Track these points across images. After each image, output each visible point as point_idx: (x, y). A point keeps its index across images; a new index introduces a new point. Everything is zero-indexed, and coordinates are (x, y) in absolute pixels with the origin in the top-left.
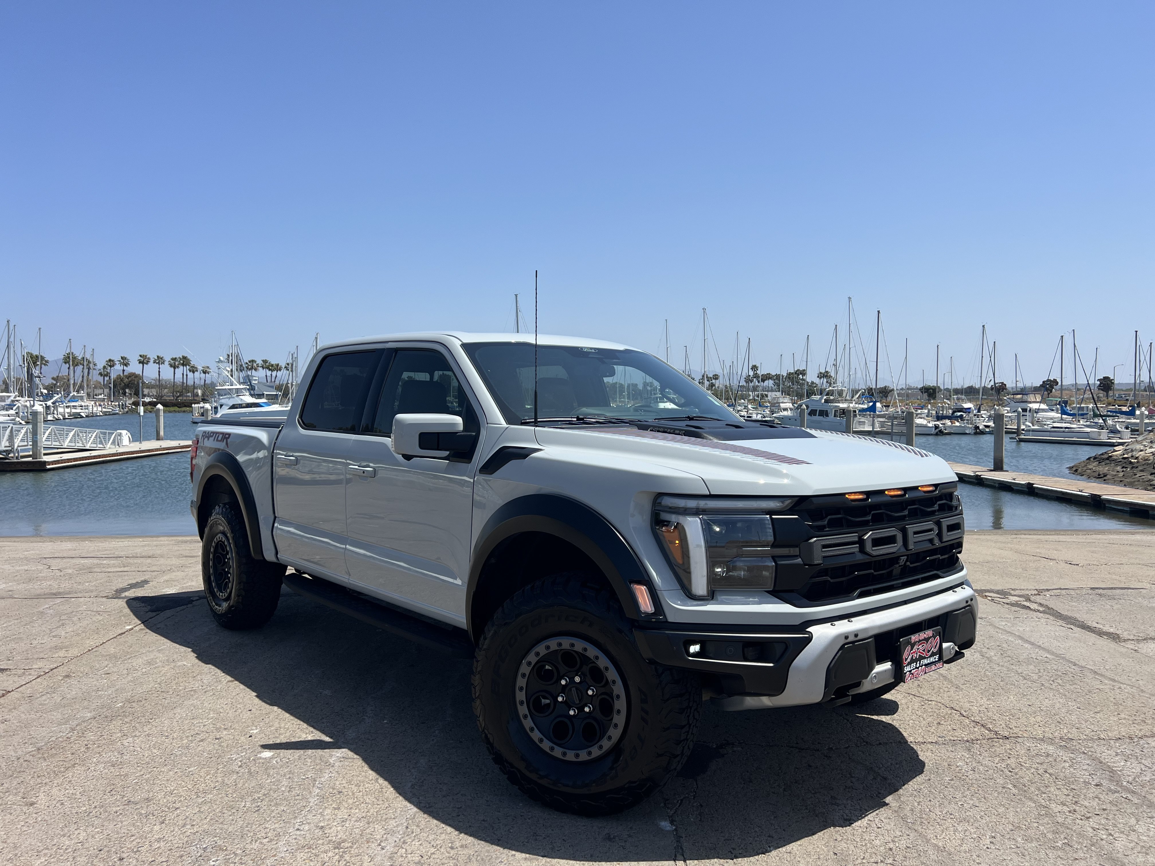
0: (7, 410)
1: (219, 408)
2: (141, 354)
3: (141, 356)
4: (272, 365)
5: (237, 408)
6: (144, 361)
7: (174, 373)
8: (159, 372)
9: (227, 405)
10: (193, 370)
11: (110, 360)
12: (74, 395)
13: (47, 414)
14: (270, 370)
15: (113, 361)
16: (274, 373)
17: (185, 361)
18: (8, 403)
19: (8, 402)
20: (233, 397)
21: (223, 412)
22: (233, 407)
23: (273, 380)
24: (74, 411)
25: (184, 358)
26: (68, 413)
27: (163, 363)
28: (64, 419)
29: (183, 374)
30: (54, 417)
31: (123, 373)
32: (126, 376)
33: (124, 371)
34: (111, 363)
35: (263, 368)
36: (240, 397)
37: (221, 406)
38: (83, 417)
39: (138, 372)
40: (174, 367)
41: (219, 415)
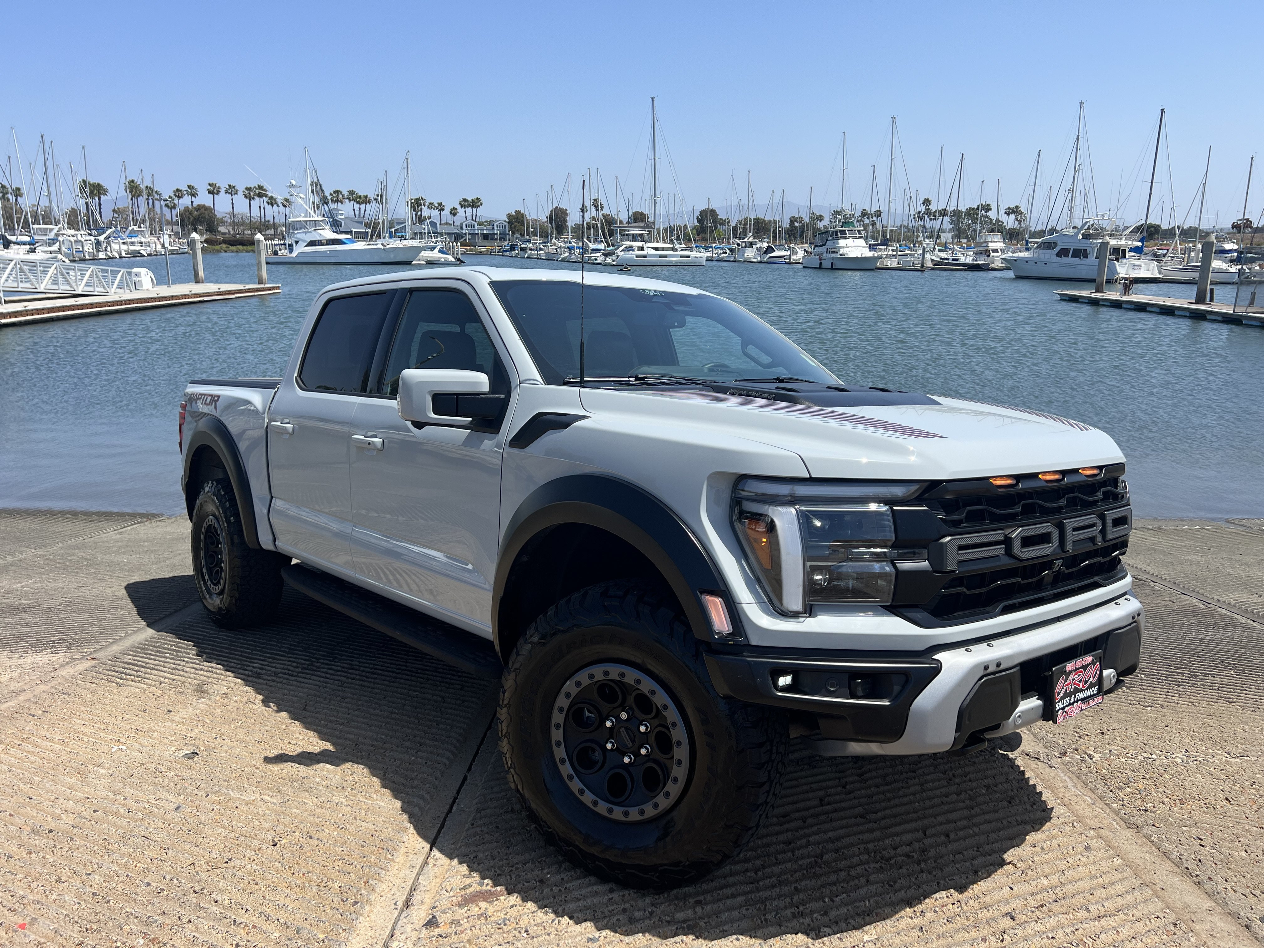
0: (50, 246)
1: (294, 245)
2: (211, 182)
3: (209, 184)
4: (360, 197)
5: (315, 245)
6: (214, 191)
7: (250, 206)
8: (232, 204)
9: (304, 241)
10: (272, 202)
11: (178, 190)
12: (133, 229)
13: (98, 251)
14: (357, 202)
15: (181, 191)
16: (363, 206)
17: (260, 192)
18: (52, 237)
19: (52, 235)
20: (310, 232)
21: (300, 249)
22: (312, 243)
23: (362, 215)
24: (132, 248)
25: (261, 188)
26: (125, 251)
27: (236, 193)
28: (121, 257)
29: (260, 207)
30: (107, 255)
31: (192, 205)
32: (195, 208)
33: (192, 202)
34: (179, 194)
35: (350, 200)
36: (319, 231)
37: (297, 242)
38: (144, 256)
39: (209, 204)
40: (250, 198)
41: (294, 254)
